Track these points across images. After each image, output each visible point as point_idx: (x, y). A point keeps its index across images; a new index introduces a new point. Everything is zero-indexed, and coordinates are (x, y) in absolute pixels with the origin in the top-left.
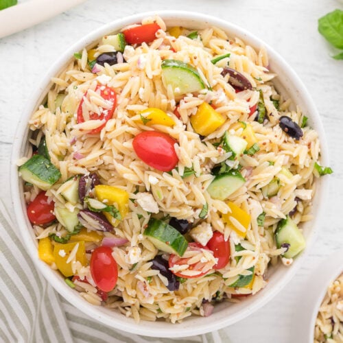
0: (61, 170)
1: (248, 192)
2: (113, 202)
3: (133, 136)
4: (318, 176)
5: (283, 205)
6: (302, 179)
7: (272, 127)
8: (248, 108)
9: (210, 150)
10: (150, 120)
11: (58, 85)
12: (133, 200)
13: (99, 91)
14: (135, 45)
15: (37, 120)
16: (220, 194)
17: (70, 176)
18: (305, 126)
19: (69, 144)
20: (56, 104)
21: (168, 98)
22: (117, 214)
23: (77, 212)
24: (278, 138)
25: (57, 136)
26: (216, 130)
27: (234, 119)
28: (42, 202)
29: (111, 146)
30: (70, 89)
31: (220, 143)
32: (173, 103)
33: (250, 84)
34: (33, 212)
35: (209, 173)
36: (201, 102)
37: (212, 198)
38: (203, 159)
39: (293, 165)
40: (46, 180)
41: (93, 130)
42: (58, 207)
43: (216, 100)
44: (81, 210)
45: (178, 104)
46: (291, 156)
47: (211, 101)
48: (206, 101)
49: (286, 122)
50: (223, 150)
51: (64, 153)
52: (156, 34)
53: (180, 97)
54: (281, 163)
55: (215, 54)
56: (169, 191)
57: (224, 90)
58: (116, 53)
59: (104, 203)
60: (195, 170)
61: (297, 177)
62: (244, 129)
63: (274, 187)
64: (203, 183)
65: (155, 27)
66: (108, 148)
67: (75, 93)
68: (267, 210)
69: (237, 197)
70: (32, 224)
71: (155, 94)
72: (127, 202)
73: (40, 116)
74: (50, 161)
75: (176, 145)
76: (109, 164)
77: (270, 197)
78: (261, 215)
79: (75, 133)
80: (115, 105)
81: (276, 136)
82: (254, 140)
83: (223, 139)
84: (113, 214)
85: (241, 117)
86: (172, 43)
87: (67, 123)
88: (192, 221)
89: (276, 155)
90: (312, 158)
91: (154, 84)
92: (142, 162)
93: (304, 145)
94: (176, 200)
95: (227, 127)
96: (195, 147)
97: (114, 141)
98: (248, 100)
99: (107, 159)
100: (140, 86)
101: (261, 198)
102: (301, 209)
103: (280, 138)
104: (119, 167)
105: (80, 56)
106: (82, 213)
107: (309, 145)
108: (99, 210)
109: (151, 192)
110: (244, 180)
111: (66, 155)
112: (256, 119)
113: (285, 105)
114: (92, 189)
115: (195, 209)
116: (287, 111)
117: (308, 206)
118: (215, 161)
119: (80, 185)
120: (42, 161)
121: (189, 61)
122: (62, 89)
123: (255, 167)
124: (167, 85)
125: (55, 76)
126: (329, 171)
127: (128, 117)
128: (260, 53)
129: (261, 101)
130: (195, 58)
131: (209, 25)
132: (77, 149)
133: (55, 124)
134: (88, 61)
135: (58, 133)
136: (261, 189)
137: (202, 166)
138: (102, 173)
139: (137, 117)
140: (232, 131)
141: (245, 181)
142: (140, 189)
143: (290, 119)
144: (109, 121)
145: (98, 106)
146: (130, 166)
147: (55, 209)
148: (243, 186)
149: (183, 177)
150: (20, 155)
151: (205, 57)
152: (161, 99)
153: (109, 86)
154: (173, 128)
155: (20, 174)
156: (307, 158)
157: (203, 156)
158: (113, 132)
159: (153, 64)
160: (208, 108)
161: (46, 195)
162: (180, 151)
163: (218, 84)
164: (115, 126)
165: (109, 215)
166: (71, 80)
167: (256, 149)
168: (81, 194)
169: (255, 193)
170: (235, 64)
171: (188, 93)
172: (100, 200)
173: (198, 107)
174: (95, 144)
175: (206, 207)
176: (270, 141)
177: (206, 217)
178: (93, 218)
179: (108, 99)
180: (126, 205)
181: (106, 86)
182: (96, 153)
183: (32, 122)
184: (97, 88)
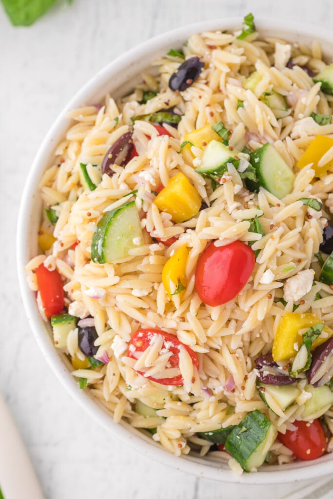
0: (249, 410)
1: (283, 138)
2: (298, 336)
3: (203, 306)
4: (255, 35)
5: (300, 87)
6: (260, 58)
7: (185, 102)
8: (161, 138)
9: (223, 195)
10: (179, 280)
11: (125, 412)
12: (295, 307)
13: (136, 354)
14: (66, 300)
15: (176, 444)
16: (287, 179)
17: (258, 396)
18: (181, 53)
19: (213, 399)
20: (151, 416)
21: (148, 255)
22: (315, 330)
23: (311, 388)
24: (201, 93)
25: (199, 415)
26: (193, 185)
27: (177, 160)
28: (293, 438)
29: (216, 337)
30: (130, 395)
31: (212, 179)
32: (155, 247)
33: (125, 135)
34: (308, 452)
35: (256, 197)
36: (154, 206)
37: (291, 191)
38: (236, 204)
39: (239, 72)
40: (266, 433)
41: (194, 362)
42: (302, 416)
43: (151, 185)
44: (309, 382)
45: (155, 240)
46: (228, 75)
47: (152, 192)
48: (153, 200)
49: (178, 81)
50: (224, 177)
51: (224, 406)
52: (50, 270)
53: (146, 236)
54: (239, 90)
55: (79, 185)
56: (283, 254)
57: (135, 173)
58: (80, 329)
59: (300, 348)
60: (253, 216)
61: (260, 66)
62: (191, 144)
63: (275, 100)
64: (271, 205)
65: (41, 271)
66: (220, 342)
67: (137, 389)
68: (308, 111)
69: (290, 154)
70: (326, 453)
71: (142, 273)
72: (298, 316)
73: (169, 439)
74: (235, 426)
75: (217, 244)
76: (242, 340)
77: (288, 106)
78: (314, 119)
79: (197, 389)
80: (157, 331)
81: (200, 97)
82: (207, 130)
83: (207, 175)
84: (315, 336)
85: (175, 149)
86: (65, 247)
87: (180, 400)
88: (325, 221)
89: (227, 97)
90: (230, 44)
91: (125, 274)
92: (241, 293)
93: (210, 54)
94: (295, 245)
95: (188, 170)
96: (219, 216)
97: (210, 332)
98: (149, 137)
99: (235, 344)
100: (130, 294)
101: (290, 119)
102: (304, 60)
103: (202, 90)
104: (247, 326)
105: (82, 380)
106: (313, 381)
107: (211, 48)
108: (309, 356)
109: (284, 281)
110: (265, 145)
111: (226, 402)
112: (175, 125)
113: (149, 81)
114: (277, 366)
115: (308, 216)
116: (158, 79)
117: (299, 49)
118: (238, 187)
119: (272, 384)
120: (236, 437)
121: (94, 223)
122: (129, 408)
123: (246, 128)
124: (128, 256)
125: (112, 417)
126: (249, 19)
127: (174, 312)
128: (77, 119)
129: (147, 118)
130: (90, 215)
131: (38, 194)
132: (219, 387)
133: (181, 418)
134: (89, 369)
135: (193, 414)
136: (278, 119)
137: (246, 207)
138: (255, 351)
139: (176, 300)
140: (196, 162)
141: (268, 144)
142: (280, 296)
143: (174, 76)
144: (181, 340)
145: (159, 355)
146: (246, 310)
147: (305, 419)
148: (273, 146)
149: (264, 235)
150: (225, 469)
151: (88, 200)
152: (148, 265)
153: (128, 339)
154: (192, 248)
155: (254, 469)
156: (230, 52)
157: (232, 205)
158: (197, 335)
159: (96, 276)
160: (162, 198)
161: (284, 432)
162: (225, 239)
163: (125, 181)
164: (188, 331)
165: (317, 341)
166: (117, 393)
167: (220, 128)
168: (285, 381)
169: (283, 128)
170: (94, 156)
171: (140, 225)
172: (295, 354)
173: (161, 212)
174: (212, 360)
175: (306, 201)
176: (208, 105)
177: (320, 200)
178: (321, 364)
179: (149, 341)
180: (302, 316)
181: (128, 344)
182: (227, 360)
183: (178, 452)
184: (133, 357)
